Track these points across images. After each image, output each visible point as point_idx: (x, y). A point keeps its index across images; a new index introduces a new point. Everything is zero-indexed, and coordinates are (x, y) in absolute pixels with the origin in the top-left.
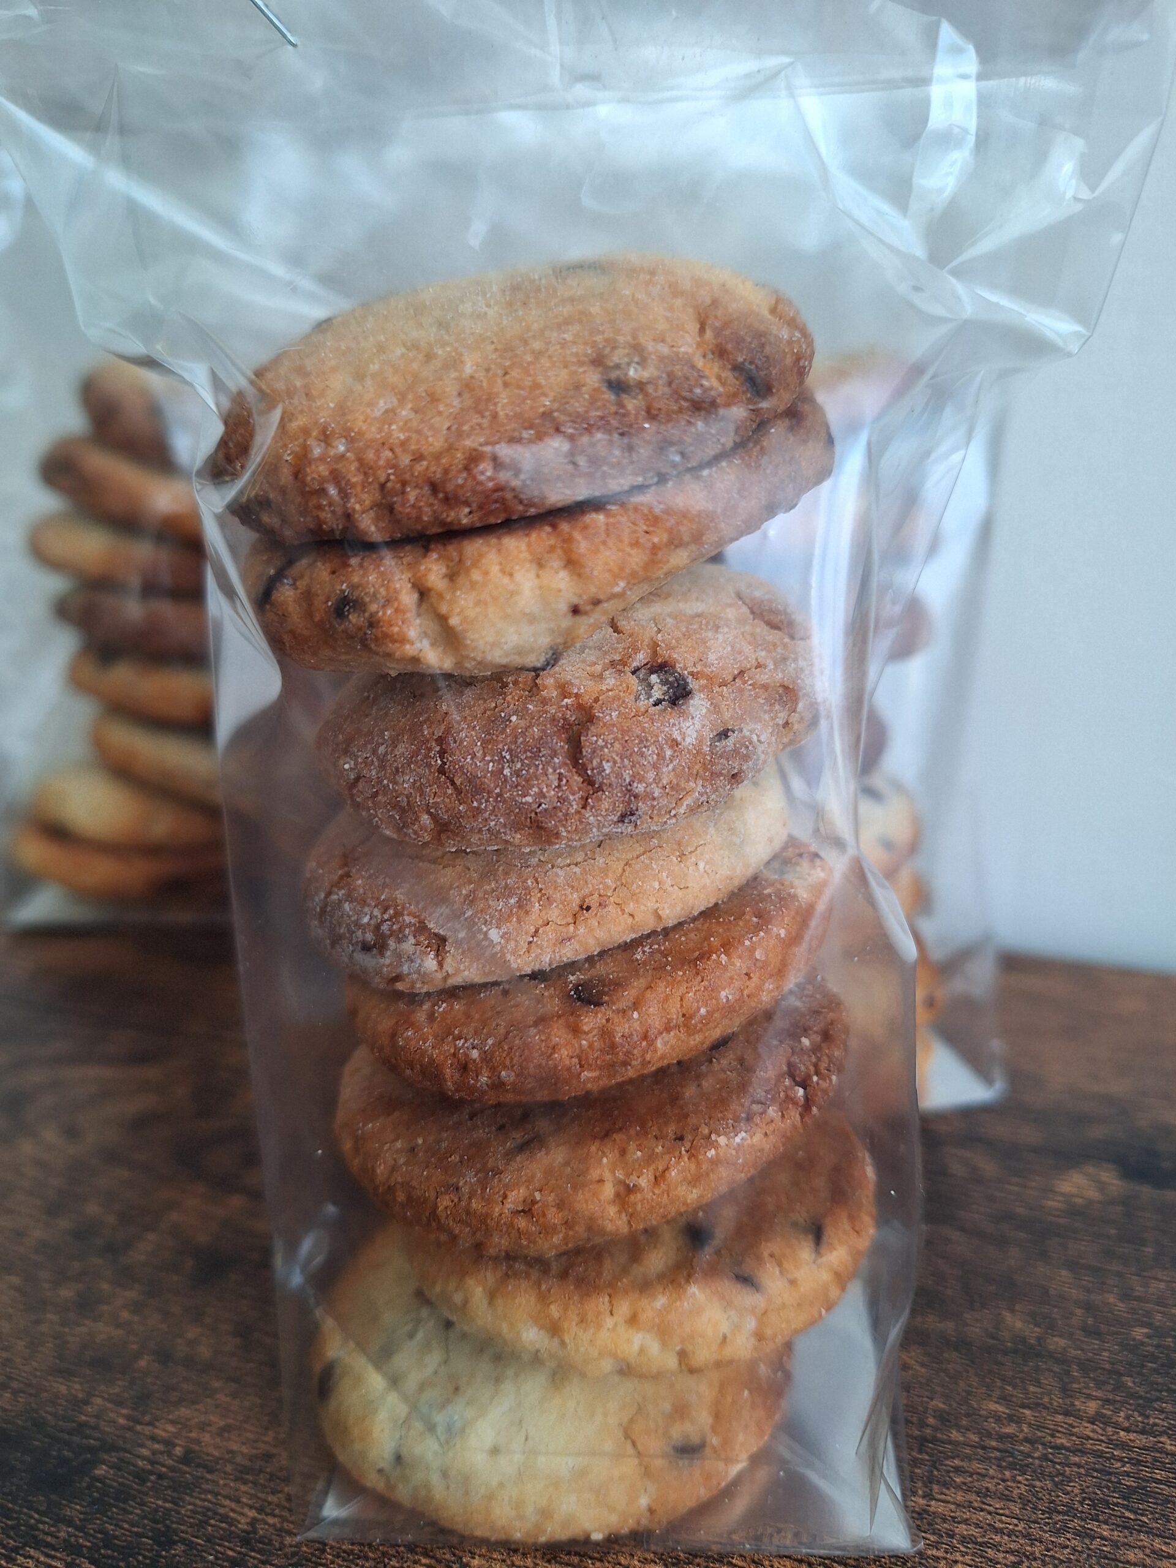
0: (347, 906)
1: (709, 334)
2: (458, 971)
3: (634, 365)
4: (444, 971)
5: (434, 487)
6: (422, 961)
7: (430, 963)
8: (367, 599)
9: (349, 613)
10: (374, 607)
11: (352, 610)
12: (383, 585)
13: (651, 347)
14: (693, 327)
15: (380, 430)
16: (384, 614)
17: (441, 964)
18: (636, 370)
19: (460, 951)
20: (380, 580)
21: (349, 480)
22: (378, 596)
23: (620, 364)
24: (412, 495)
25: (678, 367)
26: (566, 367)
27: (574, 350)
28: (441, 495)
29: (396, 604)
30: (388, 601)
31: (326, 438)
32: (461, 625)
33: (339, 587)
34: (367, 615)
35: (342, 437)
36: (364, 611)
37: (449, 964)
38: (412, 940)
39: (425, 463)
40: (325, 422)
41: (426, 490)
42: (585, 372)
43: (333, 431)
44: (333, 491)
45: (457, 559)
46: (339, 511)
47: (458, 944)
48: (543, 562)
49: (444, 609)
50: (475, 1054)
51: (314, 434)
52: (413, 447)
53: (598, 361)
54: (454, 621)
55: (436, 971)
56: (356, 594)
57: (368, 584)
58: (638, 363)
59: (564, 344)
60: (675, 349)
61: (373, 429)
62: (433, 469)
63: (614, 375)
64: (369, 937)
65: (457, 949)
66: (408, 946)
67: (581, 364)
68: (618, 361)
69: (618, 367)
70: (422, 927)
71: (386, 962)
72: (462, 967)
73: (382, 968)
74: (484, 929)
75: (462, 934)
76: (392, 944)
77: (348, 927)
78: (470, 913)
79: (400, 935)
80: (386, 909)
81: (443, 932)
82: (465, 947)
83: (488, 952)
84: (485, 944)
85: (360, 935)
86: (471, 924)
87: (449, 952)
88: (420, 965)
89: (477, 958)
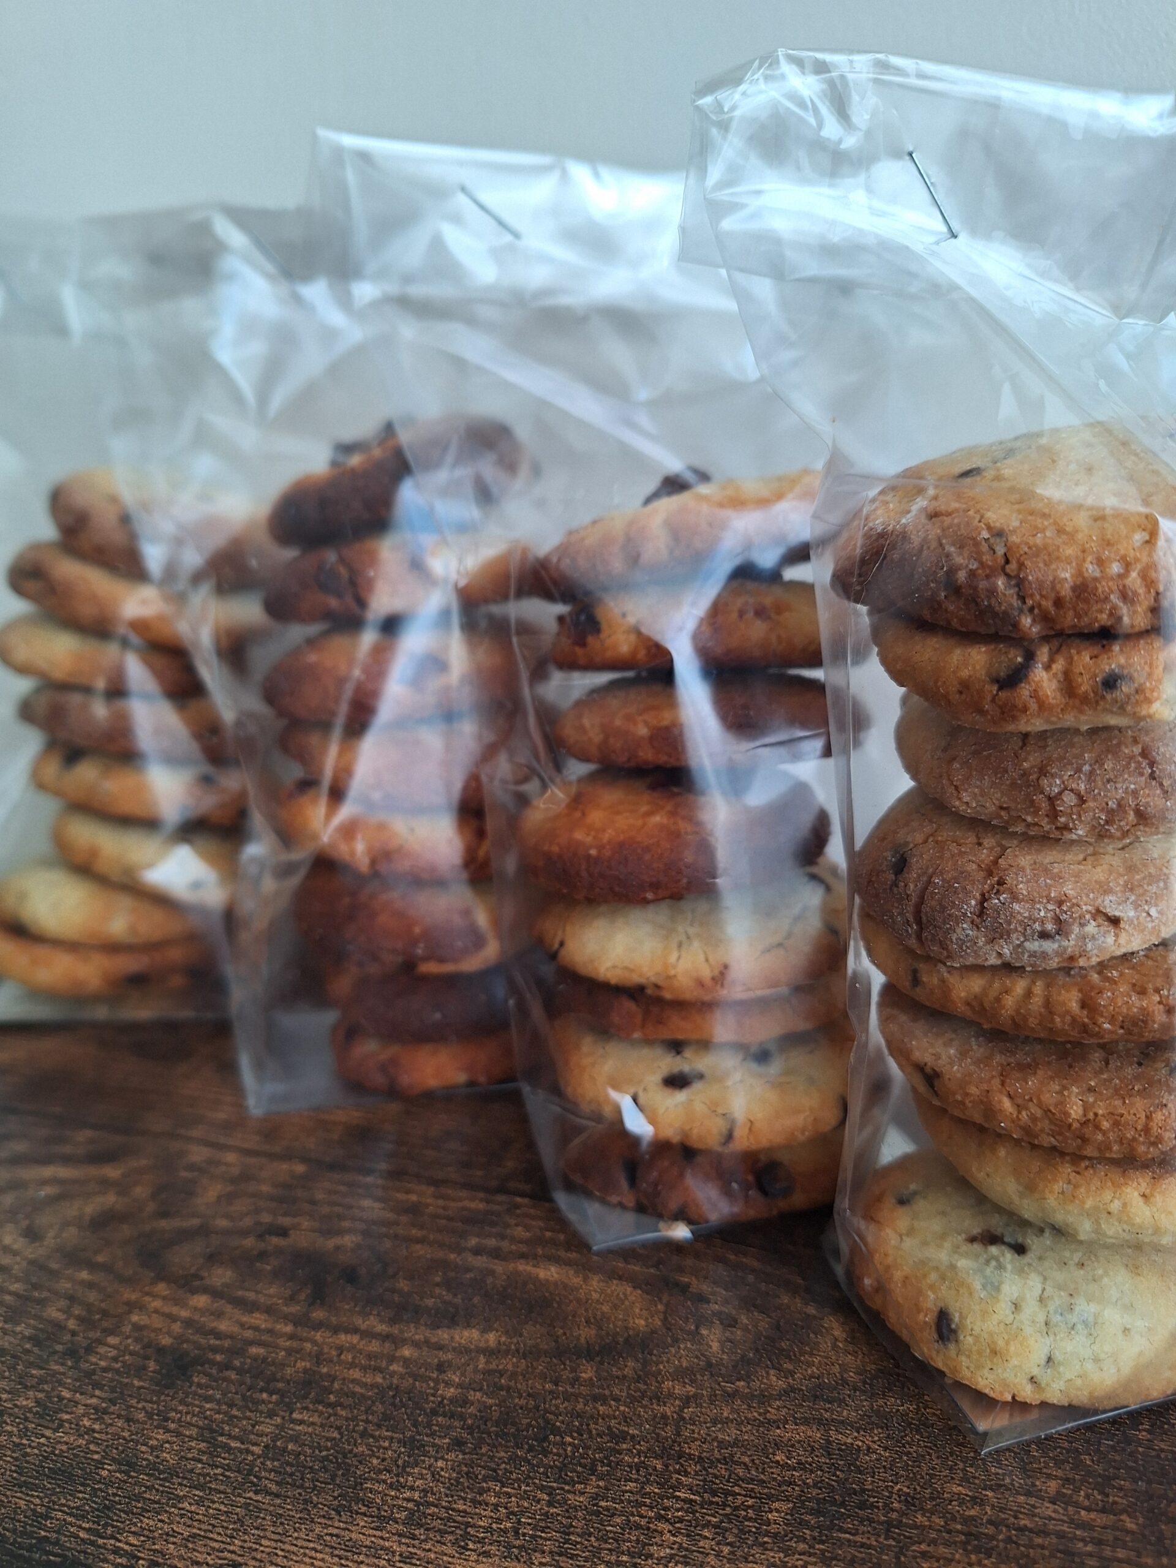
0: (1015, 907)
2: (1129, 942)
4: (1117, 944)
6: (1104, 938)
7: (1109, 939)
9: (1120, 685)
12: (1146, 663)
17: (1116, 940)
19: (1131, 927)
33: (1106, 668)
37: (1121, 938)
38: (1092, 923)
40: (1097, 550)
47: (1130, 921)
55: (1113, 944)
56: (1125, 671)
57: (1133, 663)
64: (1050, 927)
65: (1129, 925)
66: (1090, 929)
70: (1098, 913)
71: (1070, 944)
72: (1132, 939)
73: (1065, 949)
74: (1146, 908)
75: (1132, 914)
76: (1076, 929)
77: (1021, 922)
78: (1133, 898)
79: (1082, 921)
80: (1060, 903)
81: (1117, 914)
82: (1136, 922)
83: (1150, 925)
84: (1149, 919)
85: (1037, 926)
86: (1136, 906)
87: (1124, 929)
88: (1103, 942)
89: (1143, 931)
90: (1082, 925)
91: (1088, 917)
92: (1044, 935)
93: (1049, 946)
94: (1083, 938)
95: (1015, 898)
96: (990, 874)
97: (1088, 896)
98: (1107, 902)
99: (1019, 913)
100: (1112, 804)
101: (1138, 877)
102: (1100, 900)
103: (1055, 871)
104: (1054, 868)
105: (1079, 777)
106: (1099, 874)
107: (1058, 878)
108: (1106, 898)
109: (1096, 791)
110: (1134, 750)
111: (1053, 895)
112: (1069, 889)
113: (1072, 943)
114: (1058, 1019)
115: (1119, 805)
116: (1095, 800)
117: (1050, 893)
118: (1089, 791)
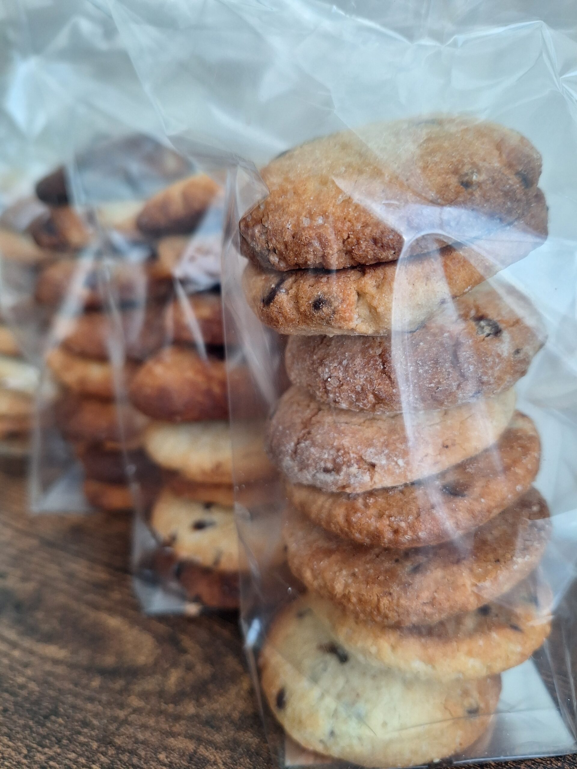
0: (312, 450)
1: (504, 156)
2: (381, 481)
3: (475, 173)
4: (373, 481)
5: (375, 241)
6: (362, 476)
7: (367, 478)
8: (333, 300)
9: (323, 307)
10: (336, 304)
11: (324, 306)
12: (341, 292)
13: (481, 164)
14: (496, 153)
15: (343, 211)
16: (342, 307)
17: (372, 479)
18: (476, 176)
19: (383, 471)
20: (339, 290)
21: (327, 238)
22: (339, 297)
23: (468, 173)
24: (363, 244)
25: (496, 174)
26: (439, 175)
27: (442, 166)
28: (379, 245)
29: (348, 302)
30: (343, 300)
31: (311, 216)
32: (384, 312)
33: (316, 294)
34: (332, 308)
35: (320, 215)
36: (331, 306)
37: (377, 477)
38: (356, 466)
39: (370, 228)
40: (310, 207)
41: (371, 243)
42: (450, 178)
43: (315, 212)
44: (316, 244)
45: (382, 278)
46: (320, 254)
47: (382, 467)
48: (429, 277)
49: (375, 303)
50: (403, 524)
51: (304, 214)
52: (362, 220)
53: (456, 172)
54: (380, 310)
55: (369, 482)
56: (326, 297)
57: (333, 291)
58: (476, 173)
59: (436, 163)
60: (492, 165)
61: (338, 211)
62: (375, 231)
63: (466, 179)
64: (330, 465)
65: (382, 470)
66: (354, 469)
67: (447, 173)
68: (466, 172)
69: (466, 174)
70: (360, 460)
71: (341, 478)
72: (384, 479)
73: (337, 481)
74: (395, 459)
75: (384, 462)
76: (344, 468)
77: (314, 460)
78: (386, 451)
79: (349, 464)
80: (338, 450)
81: (373, 461)
82: (386, 468)
83: (397, 471)
84: (396, 467)
85: (322, 464)
86: (388, 457)
87: (377, 471)
88: (361, 479)
89: (393, 474)
90: (349, 467)
91: (352, 461)
92: (326, 471)
93: (329, 478)
94: (348, 475)
95: (313, 444)
96: (305, 427)
97: (356, 447)
98: (368, 452)
99: (313, 454)
100: (359, 388)
101: (394, 437)
102: (363, 451)
103: (342, 428)
104: (341, 426)
105: (340, 368)
106: (369, 432)
107: (341, 433)
108: (369, 449)
109: (348, 378)
110: (377, 351)
111: (335, 444)
112: (346, 442)
113: (341, 477)
114: (333, 526)
115: (362, 389)
116: (348, 385)
117: (334, 442)
118: (345, 378)
